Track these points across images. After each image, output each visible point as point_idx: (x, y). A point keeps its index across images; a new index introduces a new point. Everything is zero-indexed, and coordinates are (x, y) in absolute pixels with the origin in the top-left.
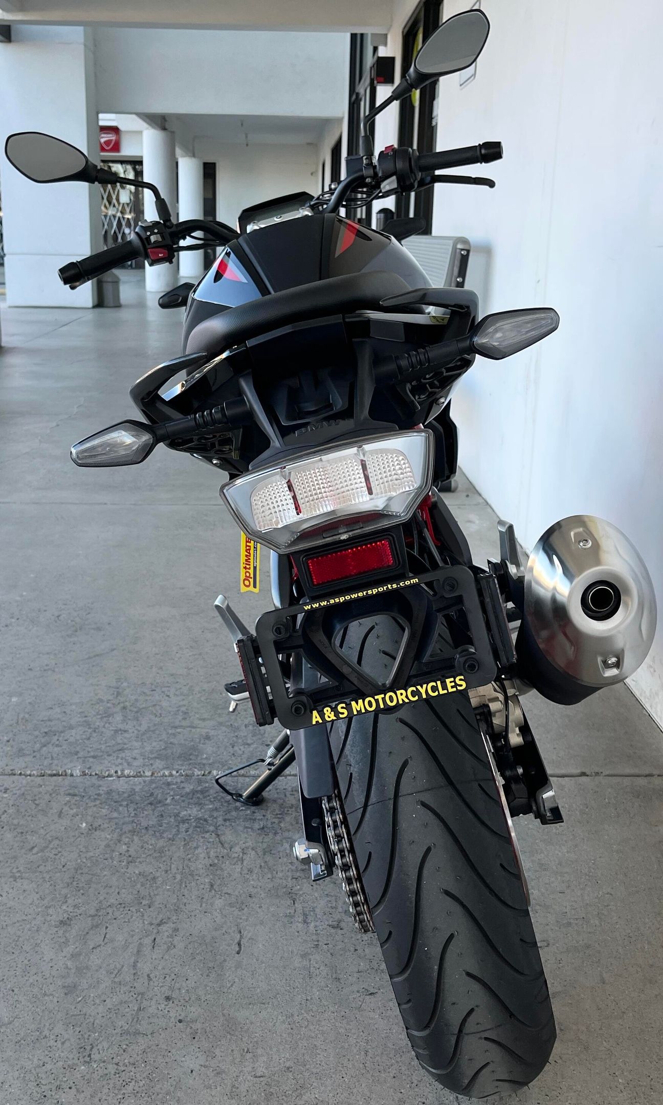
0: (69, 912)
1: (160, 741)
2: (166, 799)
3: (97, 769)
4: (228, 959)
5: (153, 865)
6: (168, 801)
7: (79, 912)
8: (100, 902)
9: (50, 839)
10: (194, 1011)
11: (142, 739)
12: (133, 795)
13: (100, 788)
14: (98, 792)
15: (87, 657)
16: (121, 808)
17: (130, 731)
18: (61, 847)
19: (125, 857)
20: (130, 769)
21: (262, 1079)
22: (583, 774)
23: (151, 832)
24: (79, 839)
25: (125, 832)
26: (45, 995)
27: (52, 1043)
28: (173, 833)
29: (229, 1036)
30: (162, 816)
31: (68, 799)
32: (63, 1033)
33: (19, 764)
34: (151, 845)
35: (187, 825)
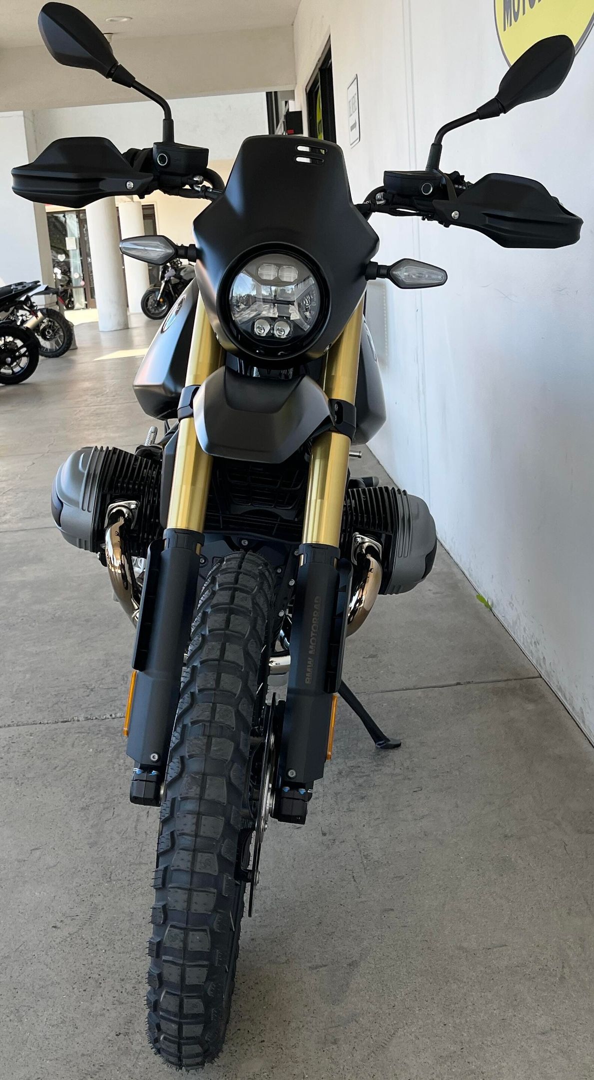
3: (97, 714)
9: (68, 761)
13: (101, 726)
16: (116, 737)
18: (76, 765)
19: (123, 767)
22: (458, 684)
24: (89, 759)
26: (76, 849)
27: (84, 874)
31: (77, 735)
32: (91, 868)
33: (39, 717)
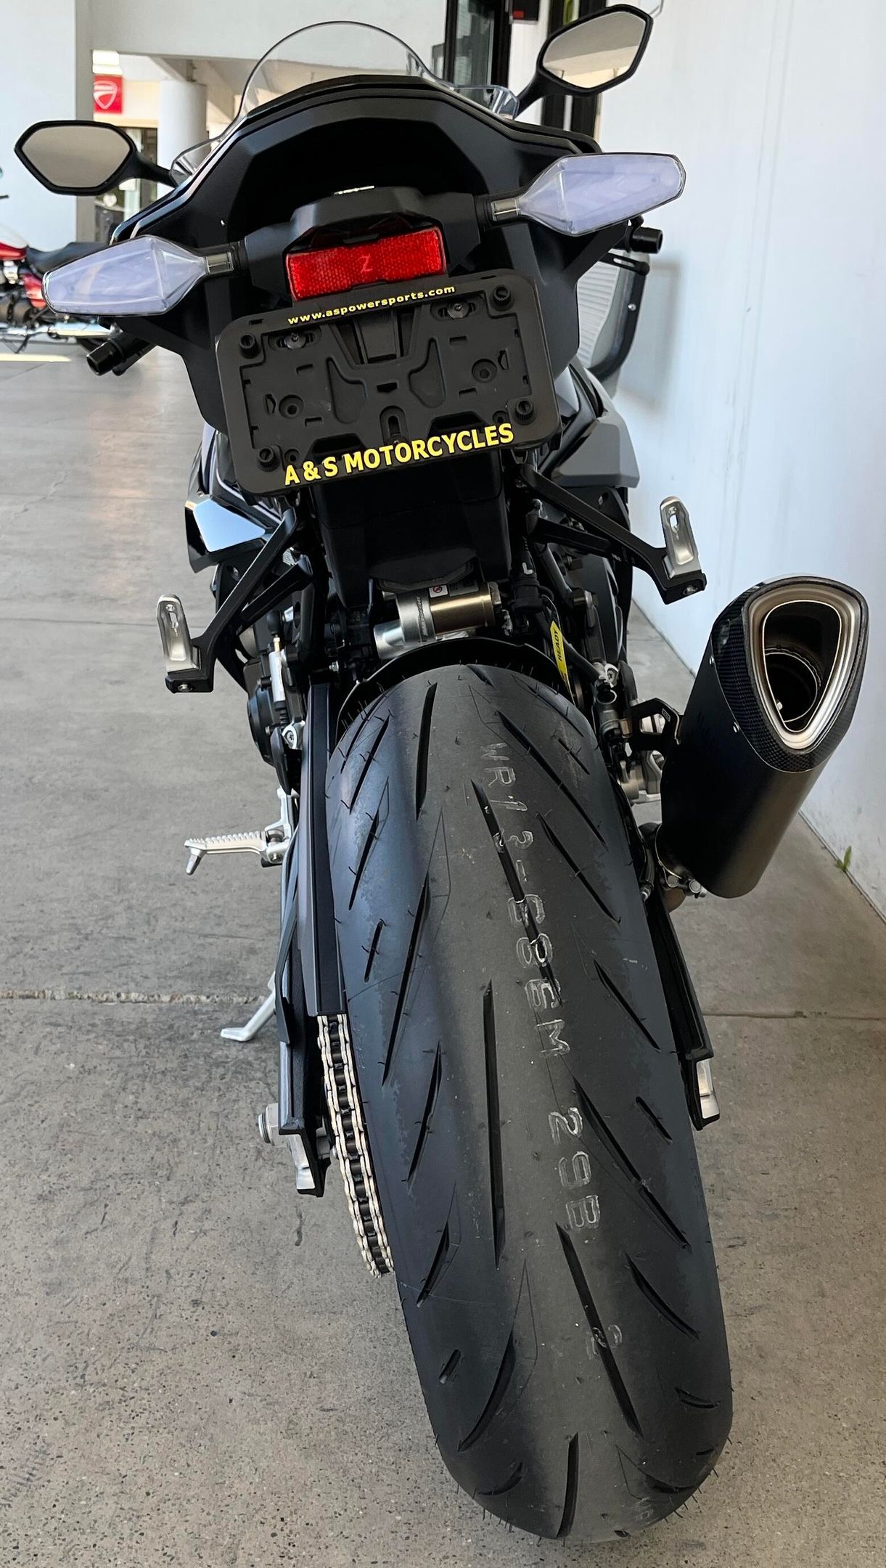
0: (51, 1184)
1: (183, 954)
2: (192, 1034)
3: (91, 990)
4: (281, 1251)
5: (173, 1123)
6: (195, 1036)
7: (66, 1184)
8: (97, 1171)
9: (23, 1083)
10: (233, 1320)
11: (155, 952)
12: (143, 1026)
13: (95, 1016)
14: (91, 1022)
15: (72, 836)
16: (126, 1045)
17: (139, 940)
18: (38, 1095)
19: (132, 1111)
20: (139, 992)
21: (331, 1413)
23: (168, 1078)
24: (66, 1084)
25: (132, 1078)
26: (18, 1294)
27: (29, 1358)
28: (204, 1080)
29: (284, 1355)
30: (186, 1056)
31: (48, 1030)
32: (44, 1345)
34: (170, 1095)
35: (223, 1069)
